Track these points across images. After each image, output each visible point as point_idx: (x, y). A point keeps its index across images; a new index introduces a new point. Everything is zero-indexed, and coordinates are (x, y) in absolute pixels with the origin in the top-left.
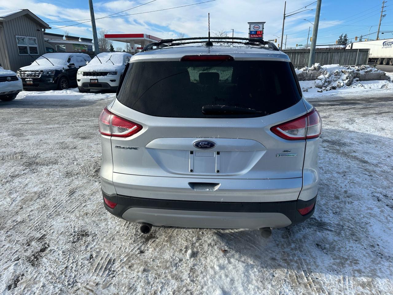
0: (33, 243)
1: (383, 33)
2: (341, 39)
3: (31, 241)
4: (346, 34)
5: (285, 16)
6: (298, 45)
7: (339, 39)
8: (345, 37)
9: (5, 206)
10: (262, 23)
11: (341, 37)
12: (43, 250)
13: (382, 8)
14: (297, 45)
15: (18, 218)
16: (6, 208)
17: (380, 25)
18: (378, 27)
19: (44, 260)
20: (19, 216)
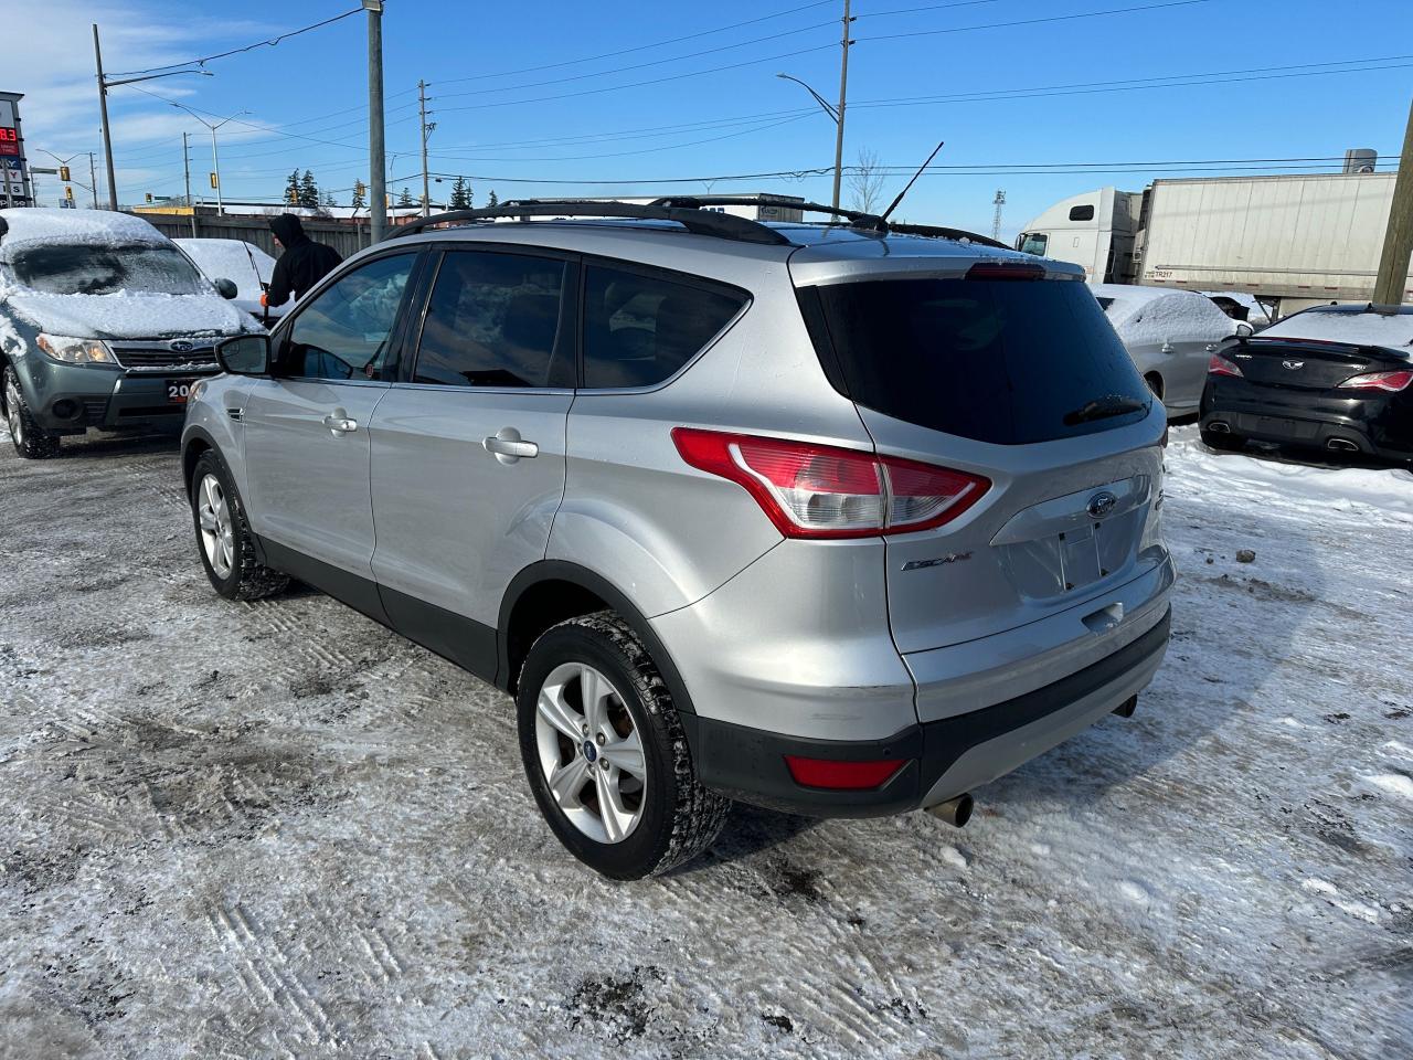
1: (439, 181)
2: (295, 185)
4: (308, 172)
5: (106, 81)
6: (154, 195)
7: (290, 185)
8: (307, 179)
10: (12, 98)
11: (294, 179)
13: (421, 103)
14: (149, 196)
17: (426, 155)
18: (422, 159)
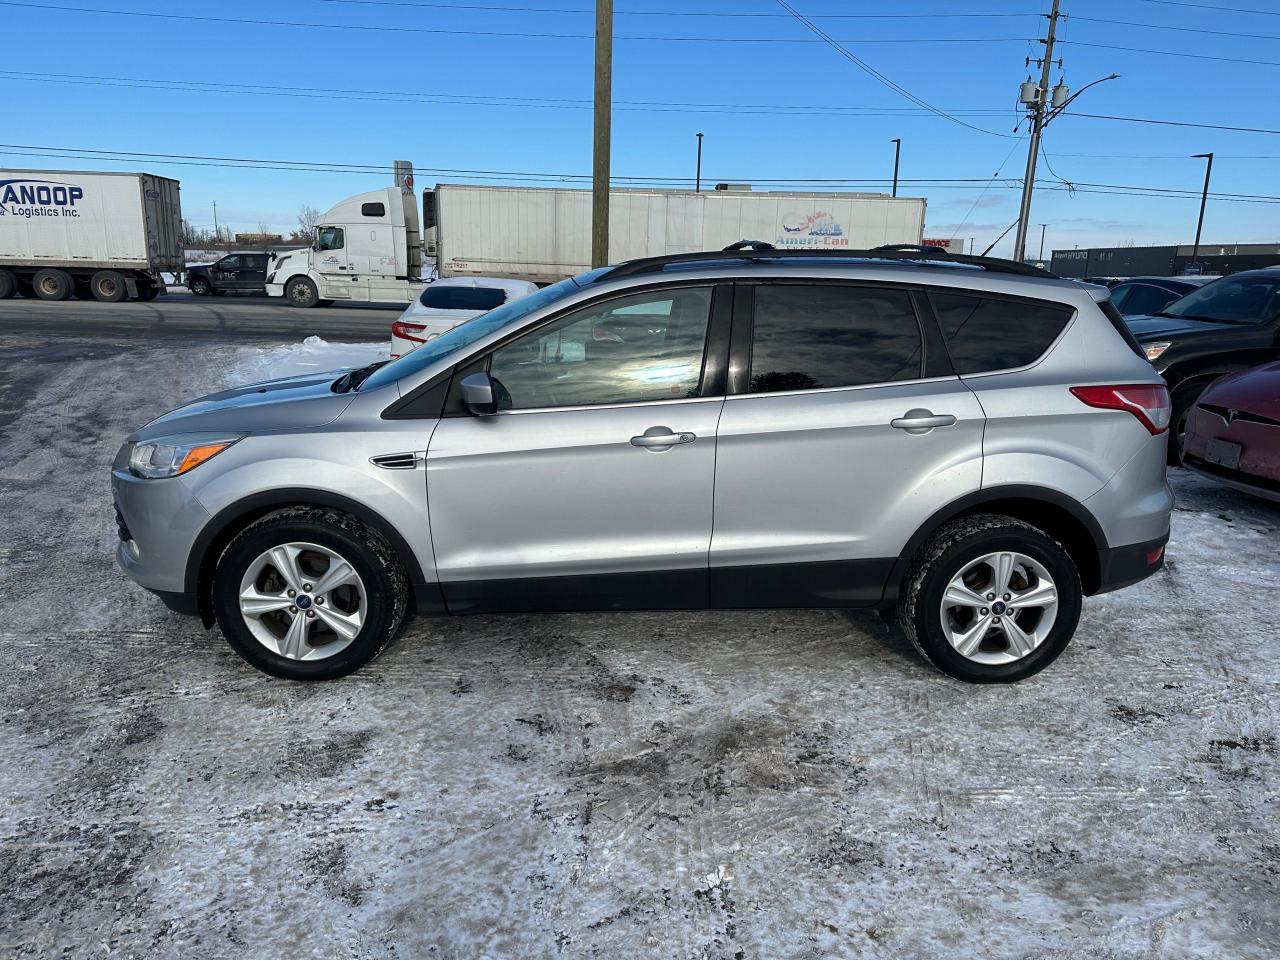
0: (1236, 766)
3: (1236, 774)
9: (1205, 923)
12: (1233, 745)
15: (1209, 847)
16: (1208, 913)
19: (1245, 732)
20: (1200, 849)
